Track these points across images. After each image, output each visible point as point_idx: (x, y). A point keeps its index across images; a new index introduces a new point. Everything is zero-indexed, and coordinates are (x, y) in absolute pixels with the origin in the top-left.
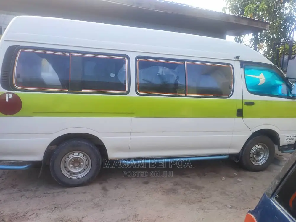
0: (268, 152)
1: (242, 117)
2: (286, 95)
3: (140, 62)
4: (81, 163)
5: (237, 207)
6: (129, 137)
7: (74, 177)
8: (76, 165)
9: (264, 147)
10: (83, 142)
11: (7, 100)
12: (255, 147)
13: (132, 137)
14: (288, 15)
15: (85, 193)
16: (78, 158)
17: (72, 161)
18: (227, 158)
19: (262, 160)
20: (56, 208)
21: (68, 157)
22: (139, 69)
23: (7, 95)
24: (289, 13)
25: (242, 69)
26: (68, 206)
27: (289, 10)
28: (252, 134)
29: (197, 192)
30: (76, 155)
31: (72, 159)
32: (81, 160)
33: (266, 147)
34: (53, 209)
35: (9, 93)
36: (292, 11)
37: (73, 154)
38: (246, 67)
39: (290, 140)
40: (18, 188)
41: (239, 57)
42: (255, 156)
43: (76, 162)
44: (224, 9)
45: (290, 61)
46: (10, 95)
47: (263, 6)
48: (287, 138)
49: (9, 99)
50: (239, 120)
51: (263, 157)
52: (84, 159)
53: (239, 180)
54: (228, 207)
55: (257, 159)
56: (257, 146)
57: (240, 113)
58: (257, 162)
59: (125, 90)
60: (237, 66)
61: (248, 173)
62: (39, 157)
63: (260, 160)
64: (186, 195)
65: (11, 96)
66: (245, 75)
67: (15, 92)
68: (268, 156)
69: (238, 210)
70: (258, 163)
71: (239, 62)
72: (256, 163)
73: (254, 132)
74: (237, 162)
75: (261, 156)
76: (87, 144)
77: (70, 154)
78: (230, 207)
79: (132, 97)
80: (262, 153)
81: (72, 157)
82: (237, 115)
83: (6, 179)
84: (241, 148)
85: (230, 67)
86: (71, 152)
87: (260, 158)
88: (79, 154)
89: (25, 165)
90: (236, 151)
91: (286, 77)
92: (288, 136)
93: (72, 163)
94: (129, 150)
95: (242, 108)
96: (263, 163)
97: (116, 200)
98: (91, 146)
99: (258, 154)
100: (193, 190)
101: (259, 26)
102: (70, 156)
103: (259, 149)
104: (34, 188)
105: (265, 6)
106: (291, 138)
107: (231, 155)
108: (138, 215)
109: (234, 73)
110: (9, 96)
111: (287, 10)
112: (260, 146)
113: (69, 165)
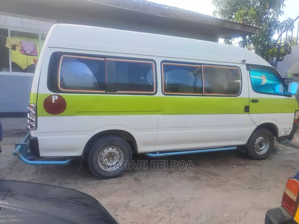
0: (269, 143)
1: (248, 113)
2: (283, 93)
3: (164, 65)
4: (114, 157)
5: (252, 188)
6: (156, 133)
7: (109, 170)
8: (110, 159)
9: (265, 139)
10: (117, 138)
11: (53, 102)
12: (258, 139)
13: (158, 132)
14: (272, 19)
15: (121, 183)
16: (112, 152)
17: (107, 156)
18: (236, 149)
19: (264, 149)
20: (101, 196)
21: (104, 152)
22: (164, 72)
23: (53, 96)
24: (273, 18)
25: (248, 71)
26: (111, 194)
27: (272, 15)
28: (257, 127)
29: (217, 178)
30: (110, 149)
31: (107, 153)
32: (114, 154)
33: (267, 139)
34: (99, 197)
35: (55, 95)
36: (275, 16)
37: (108, 149)
38: (251, 69)
39: (286, 132)
40: (58, 182)
41: (245, 60)
42: (258, 146)
43: (111, 156)
44: (214, 13)
45: (279, 63)
46: (56, 96)
47: (252, 11)
48: (284, 130)
49: (55, 100)
50: (246, 115)
51: (265, 147)
52: (117, 153)
53: (247, 167)
54: (246, 188)
55: (259, 149)
56: (260, 138)
57: (247, 109)
58: (259, 151)
59: (153, 91)
60: (243, 68)
61: (253, 162)
62: (79, 153)
63: (262, 150)
64: (207, 181)
65: (57, 98)
66: (251, 76)
67: (61, 94)
68: (268, 146)
69: (254, 190)
70: (261, 152)
71: (245, 65)
72: (259, 153)
73: (258, 125)
74: (244, 152)
75: (263, 146)
76: (121, 139)
77: (106, 149)
78: (247, 188)
79: (159, 97)
80: (264, 144)
81: (107, 152)
82: (245, 112)
83: (42, 175)
84: (247, 140)
85: (238, 70)
86: (106, 148)
87: (262, 149)
88: (113, 149)
89: (66, 160)
90: (243, 142)
91: (283, 77)
92: (285, 129)
93: (107, 157)
94: (156, 144)
95: (248, 105)
96: (265, 152)
97: (151, 187)
98: (124, 141)
99: (261, 145)
100: (213, 177)
101: (250, 31)
102: (105, 151)
103: (261, 141)
104: (73, 181)
105: (254, 12)
106: (287, 130)
107: (239, 146)
108: (174, 197)
109: (241, 74)
110: (55, 98)
111: (271, 15)
112: (262, 138)
113: (105, 159)
